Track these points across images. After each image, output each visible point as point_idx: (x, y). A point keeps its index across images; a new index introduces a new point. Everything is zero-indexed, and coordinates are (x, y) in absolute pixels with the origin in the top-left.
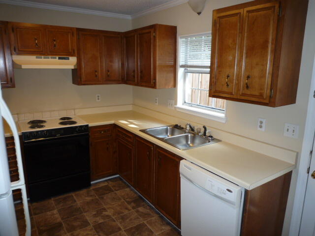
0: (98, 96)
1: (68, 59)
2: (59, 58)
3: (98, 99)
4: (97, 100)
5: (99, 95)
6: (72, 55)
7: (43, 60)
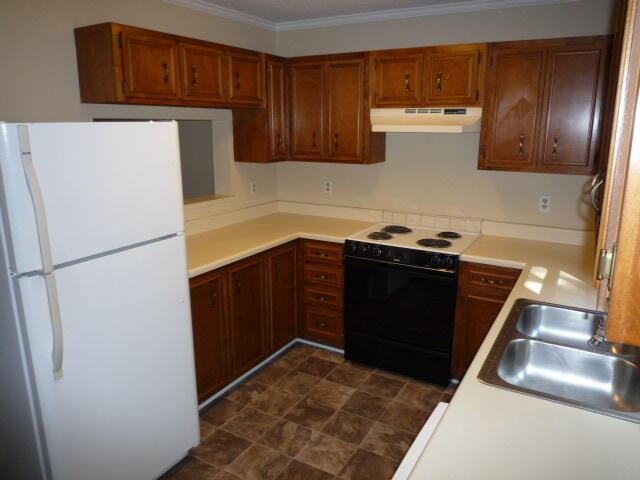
0: (545, 201)
1: (464, 112)
2: (446, 112)
3: (544, 207)
4: (541, 210)
5: (548, 198)
6: (473, 103)
7: (417, 115)
